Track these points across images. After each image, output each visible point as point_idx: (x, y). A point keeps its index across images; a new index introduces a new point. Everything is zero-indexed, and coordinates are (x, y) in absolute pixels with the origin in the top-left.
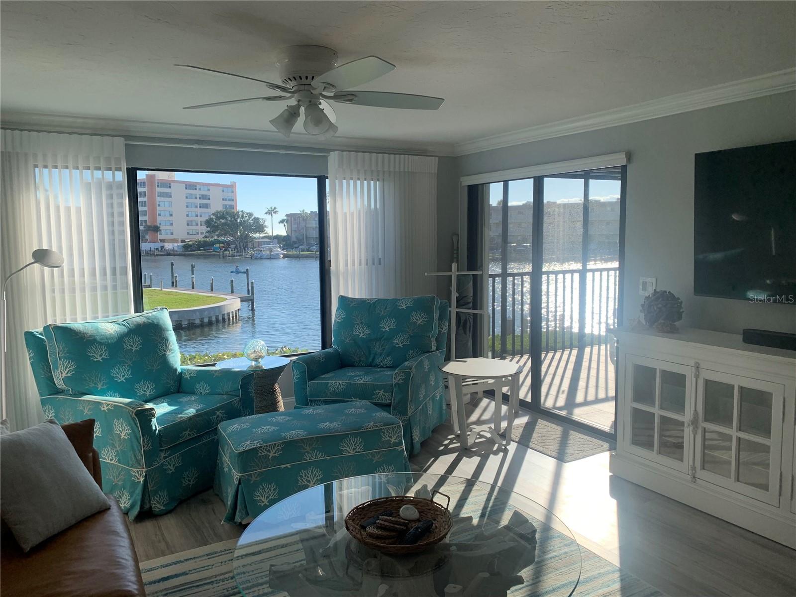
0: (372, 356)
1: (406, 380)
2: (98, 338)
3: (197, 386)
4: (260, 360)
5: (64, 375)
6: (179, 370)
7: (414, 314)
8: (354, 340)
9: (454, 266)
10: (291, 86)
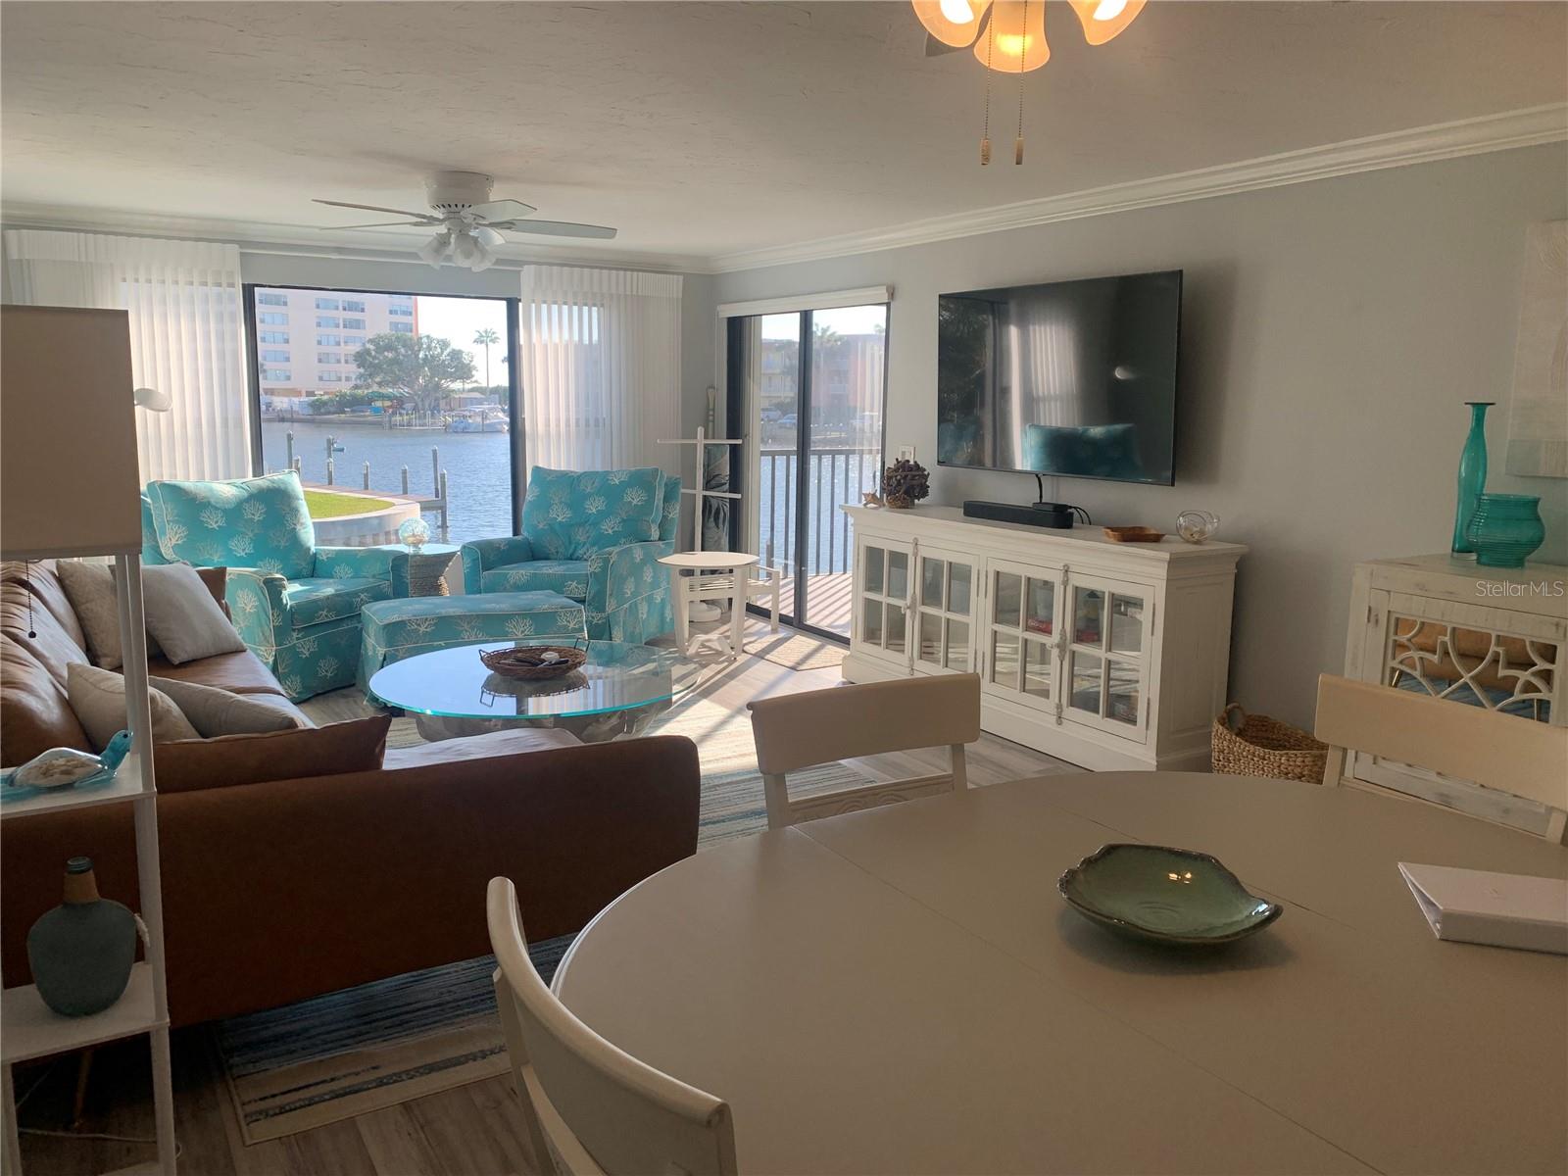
0: (573, 546)
1: (604, 569)
2: (212, 501)
3: (337, 569)
4: (420, 546)
5: (174, 542)
6: (313, 549)
7: (629, 491)
8: (550, 525)
9: (700, 431)
10: (439, 214)
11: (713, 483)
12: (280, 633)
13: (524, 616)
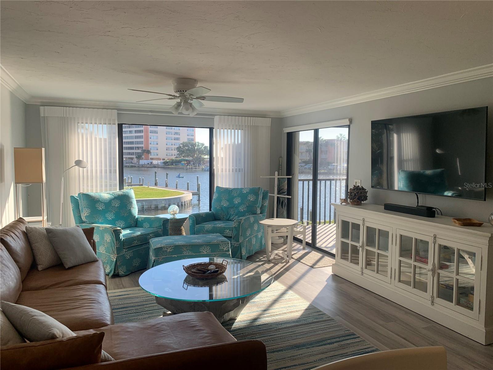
0: (229, 216)
1: (239, 225)
2: (100, 199)
3: (144, 224)
4: (175, 215)
5: (86, 215)
6: (136, 217)
7: (249, 195)
8: (221, 208)
9: (276, 173)
10: (177, 95)
11: (281, 192)
12: (119, 250)
13: (207, 245)
